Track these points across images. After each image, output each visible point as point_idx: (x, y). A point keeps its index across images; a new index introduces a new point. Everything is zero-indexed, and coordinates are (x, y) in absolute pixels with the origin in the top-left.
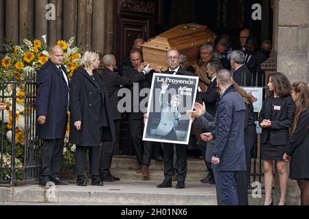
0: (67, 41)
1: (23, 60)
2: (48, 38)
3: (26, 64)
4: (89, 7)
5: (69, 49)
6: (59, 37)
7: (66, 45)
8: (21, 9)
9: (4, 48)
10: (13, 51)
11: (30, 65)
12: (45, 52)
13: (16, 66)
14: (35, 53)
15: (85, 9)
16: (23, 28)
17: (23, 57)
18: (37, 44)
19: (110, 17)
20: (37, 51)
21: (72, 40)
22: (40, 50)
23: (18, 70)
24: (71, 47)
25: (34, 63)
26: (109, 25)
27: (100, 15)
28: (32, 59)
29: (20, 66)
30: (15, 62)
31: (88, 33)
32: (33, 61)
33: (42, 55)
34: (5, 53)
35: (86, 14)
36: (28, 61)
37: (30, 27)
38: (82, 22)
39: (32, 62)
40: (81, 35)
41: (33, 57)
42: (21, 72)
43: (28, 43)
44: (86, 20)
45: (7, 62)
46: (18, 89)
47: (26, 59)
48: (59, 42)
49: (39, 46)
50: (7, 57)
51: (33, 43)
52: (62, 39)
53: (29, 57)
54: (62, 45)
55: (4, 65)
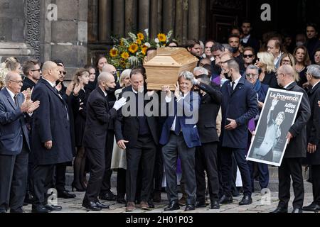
0: (166, 34)
1: (128, 51)
2: (150, 32)
3: (131, 54)
4: (186, 4)
6: (159, 30)
7: (165, 38)
8: (127, 6)
9: (112, 40)
10: (119, 43)
11: (134, 54)
12: (147, 44)
13: (123, 56)
14: (138, 45)
15: (182, 6)
16: (128, 23)
17: (128, 48)
18: (140, 37)
19: (203, 13)
20: (140, 43)
21: (170, 33)
22: (143, 42)
23: (124, 59)
25: (137, 54)
26: (202, 20)
27: (195, 11)
28: (136, 50)
29: (125, 56)
30: (121, 53)
31: (185, 27)
32: (137, 51)
33: (145, 46)
34: (112, 44)
35: (183, 10)
36: (133, 51)
37: (134, 22)
38: (179, 18)
39: (136, 52)
40: (179, 28)
41: (137, 48)
42: (127, 61)
43: (132, 35)
44: (183, 16)
45: (114, 52)
47: (131, 50)
48: (159, 35)
49: (142, 39)
50: (114, 48)
51: (137, 36)
52: (162, 32)
53: (133, 48)
54: (162, 38)
55: (112, 55)
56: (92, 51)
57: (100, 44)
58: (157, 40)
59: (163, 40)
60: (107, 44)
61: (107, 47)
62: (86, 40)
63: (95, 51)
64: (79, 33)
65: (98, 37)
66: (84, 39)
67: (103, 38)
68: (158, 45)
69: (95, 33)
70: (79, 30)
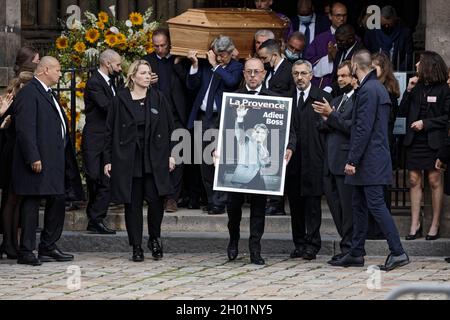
0: (143, 14)
1: (85, 40)
2: (117, 10)
3: (89, 45)
5: (145, 24)
6: (133, 8)
7: (142, 19)
9: (59, 24)
11: (94, 46)
12: (113, 29)
13: (76, 48)
14: (100, 30)
17: (84, 36)
18: (103, 18)
20: (103, 27)
21: (149, 12)
22: (107, 26)
23: (77, 53)
24: (148, 22)
25: (99, 44)
28: (96, 38)
29: (80, 48)
30: (74, 43)
32: (99, 40)
33: (110, 33)
34: (60, 30)
36: (92, 41)
39: (96, 42)
41: (98, 35)
42: (82, 55)
43: (91, 16)
45: (63, 43)
46: (78, 79)
47: (88, 38)
48: (132, 15)
49: (106, 21)
50: (62, 36)
51: (97, 17)
52: (136, 11)
53: (92, 36)
54: (136, 19)
55: (59, 46)
56: (29, 42)
57: (40, 29)
58: (129, 23)
59: (139, 23)
60: (51, 30)
61: (52, 35)
62: (19, 24)
63: (32, 41)
64: (8, 12)
65: (38, 20)
66: (16, 22)
67: (46, 20)
68: (130, 31)
69: (33, 14)
70: (8, 8)
